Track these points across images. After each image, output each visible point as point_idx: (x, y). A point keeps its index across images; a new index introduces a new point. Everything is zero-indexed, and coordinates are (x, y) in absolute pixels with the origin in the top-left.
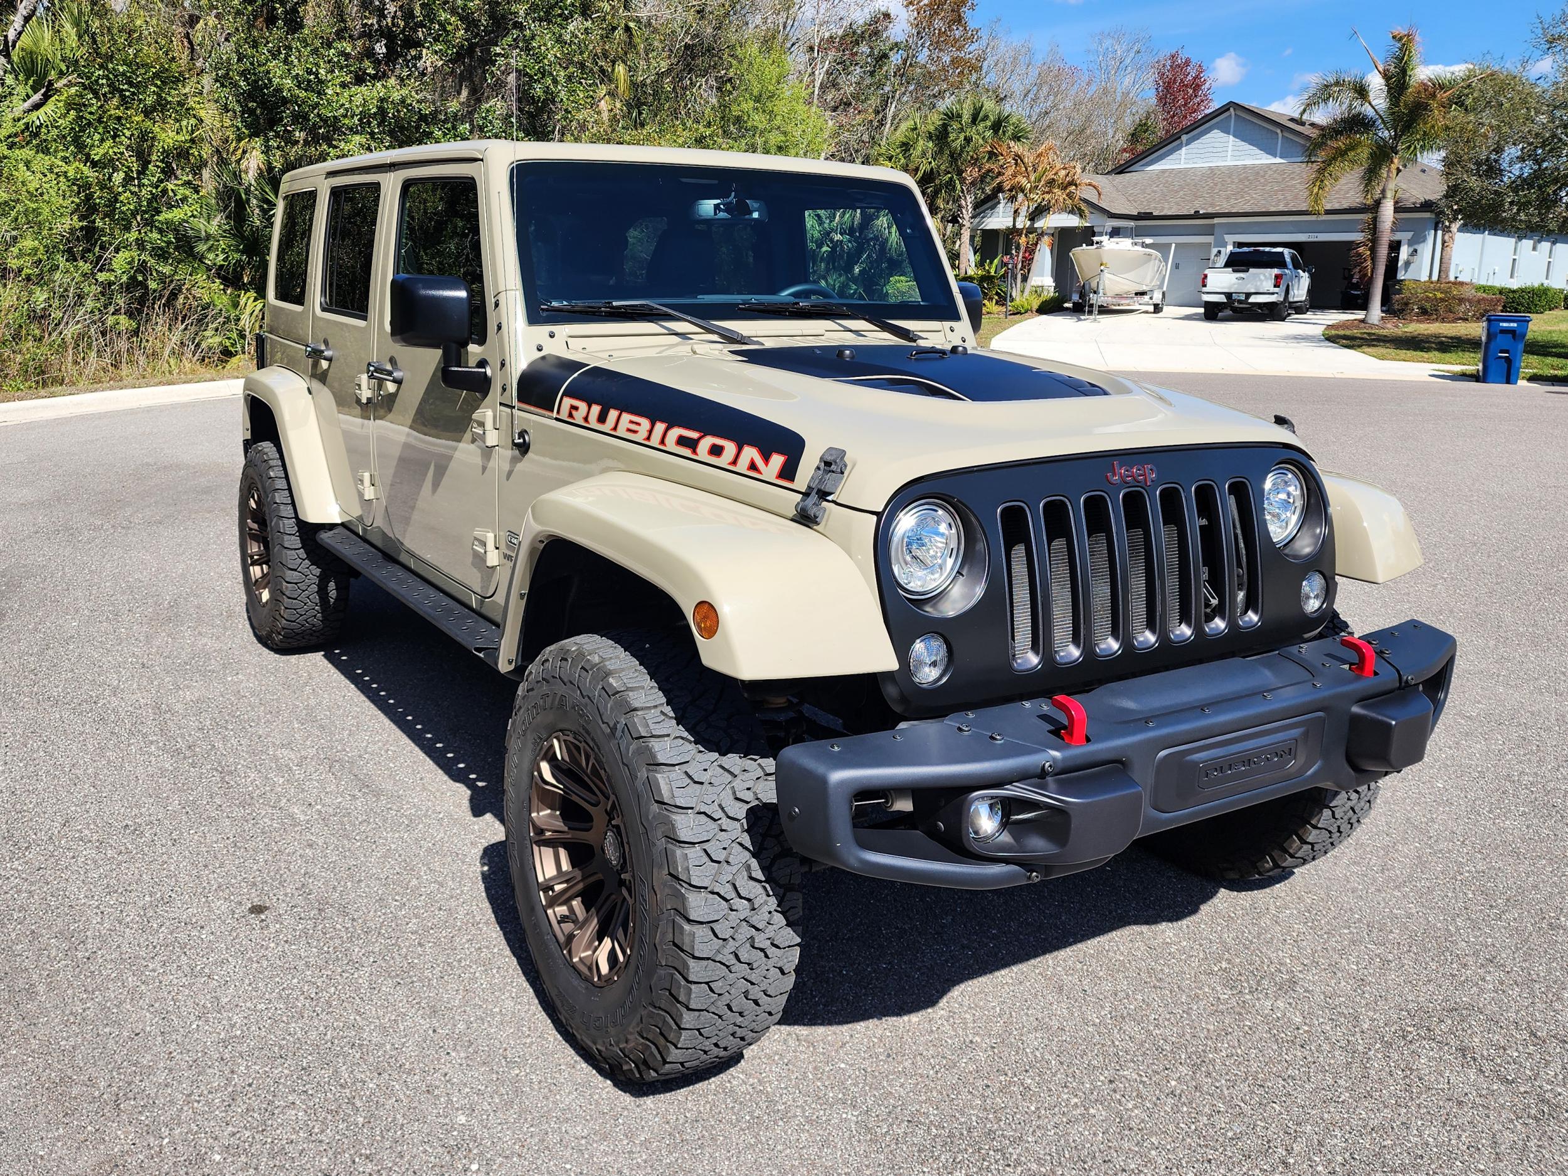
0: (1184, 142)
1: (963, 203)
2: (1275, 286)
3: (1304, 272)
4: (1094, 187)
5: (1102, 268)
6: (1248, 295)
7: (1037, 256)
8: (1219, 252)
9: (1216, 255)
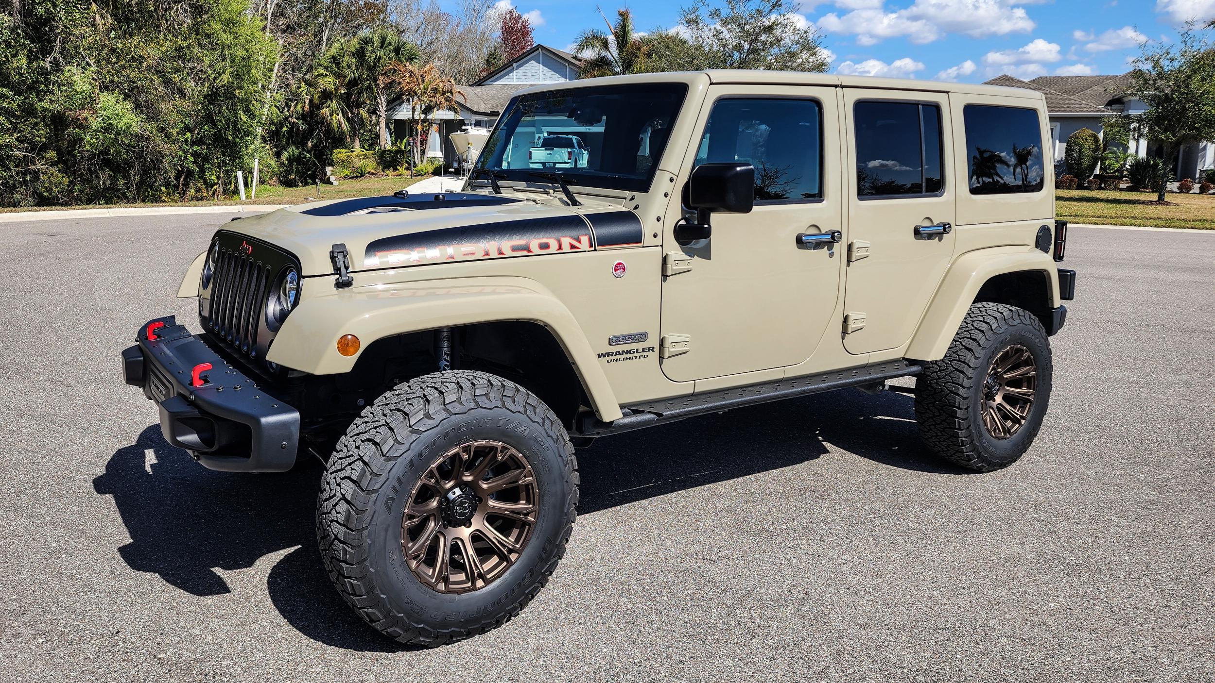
0: (515, 68)
1: (379, 101)
2: (568, 159)
3: (585, 150)
4: (462, 94)
5: (469, 146)
6: (555, 164)
7: (429, 138)
8: (540, 137)
9: (538, 140)
